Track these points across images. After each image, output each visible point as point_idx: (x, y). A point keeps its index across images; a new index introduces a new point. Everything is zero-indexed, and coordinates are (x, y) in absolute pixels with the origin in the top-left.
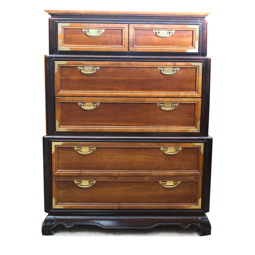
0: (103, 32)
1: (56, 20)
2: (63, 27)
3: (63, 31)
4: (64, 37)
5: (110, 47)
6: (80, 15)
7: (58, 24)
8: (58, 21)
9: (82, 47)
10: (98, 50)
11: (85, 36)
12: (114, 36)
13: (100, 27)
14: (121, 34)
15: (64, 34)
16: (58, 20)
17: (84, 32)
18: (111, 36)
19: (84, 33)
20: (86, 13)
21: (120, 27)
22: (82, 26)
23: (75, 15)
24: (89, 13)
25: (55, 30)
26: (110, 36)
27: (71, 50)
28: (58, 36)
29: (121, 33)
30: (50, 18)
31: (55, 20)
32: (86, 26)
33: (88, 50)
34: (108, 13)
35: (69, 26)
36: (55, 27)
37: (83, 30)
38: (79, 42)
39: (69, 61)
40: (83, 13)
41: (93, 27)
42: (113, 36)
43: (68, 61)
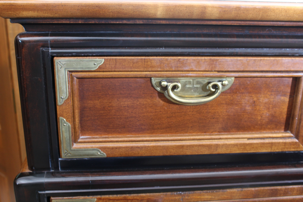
0: (226, 88)
1: (45, 44)
2: (73, 74)
3: (76, 87)
4: (82, 110)
5: (249, 139)
6: (145, 22)
7: (57, 60)
8: (53, 47)
9: (152, 141)
10: (206, 152)
11: (162, 102)
12: (266, 100)
13: (219, 72)
14: (289, 94)
15: (82, 98)
16: (55, 45)
17: (159, 89)
18: (255, 99)
19: (159, 93)
20: (171, 17)
21: (292, 69)
22: (152, 67)
23: (125, 22)
24: (186, 16)
25: (46, 84)
26: (251, 101)
27: (111, 156)
28: (58, 107)
29: (289, 90)
30: (22, 35)
31: (43, 46)
32: (168, 69)
33: (172, 154)
34: (259, 18)
35: (100, 67)
36: (45, 73)
37: (154, 81)
38: (138, 123)
39: (103, 197)
40: (159, 14)
41: (194, 69)
42: (261, 100)
43: (99, 197)
